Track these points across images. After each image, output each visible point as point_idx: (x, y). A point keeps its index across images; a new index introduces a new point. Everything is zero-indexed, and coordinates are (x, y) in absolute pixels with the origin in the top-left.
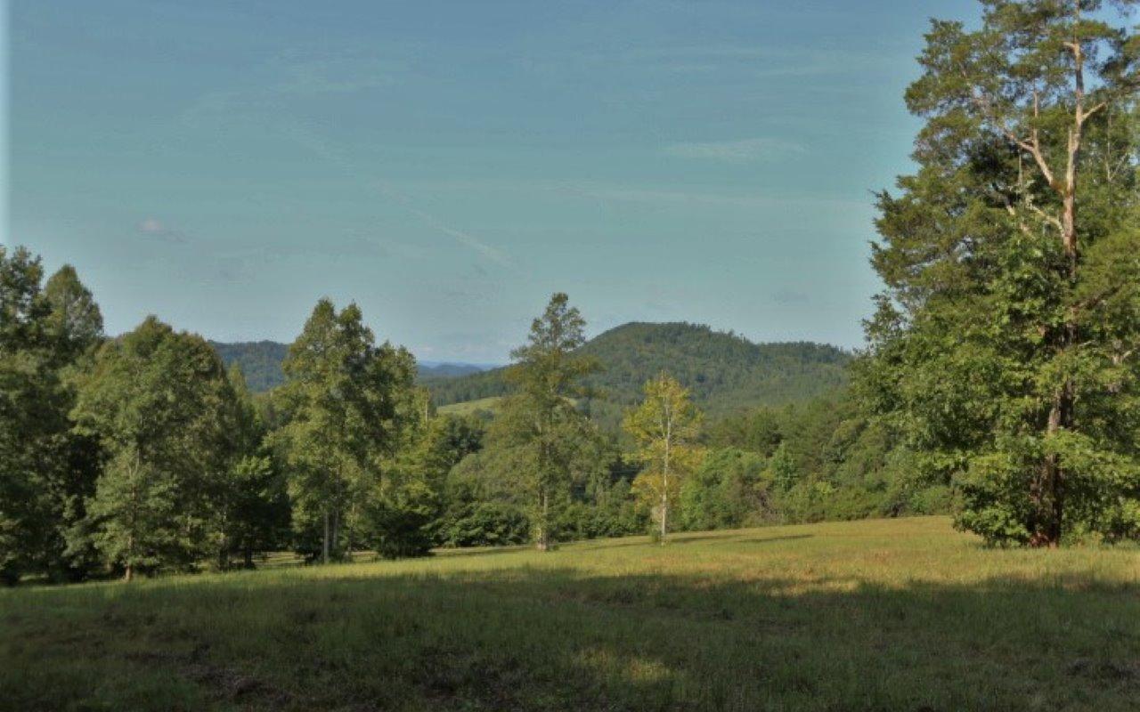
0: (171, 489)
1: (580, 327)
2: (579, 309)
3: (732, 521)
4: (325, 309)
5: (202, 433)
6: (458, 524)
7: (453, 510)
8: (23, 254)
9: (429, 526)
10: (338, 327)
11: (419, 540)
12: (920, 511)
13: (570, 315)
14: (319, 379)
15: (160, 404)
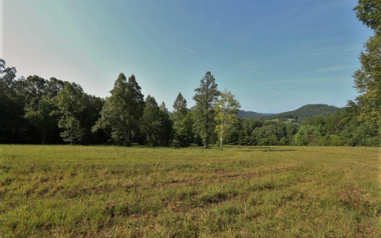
1: (214, 81)
3: (306, 144)
4: (122, 77)
12: (364, 145)
13: (211, 77)
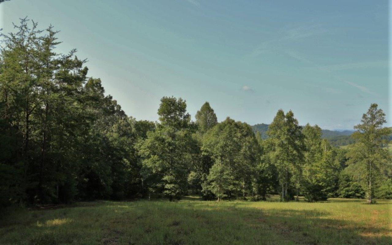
0: (230, 173)
1: (383, 116)
2: (382, 109)
4: (281, 113)
5: (244, 154)
6: (344, 189)
7: (342, 184)
8: (181, 100)
9: (324, 190)
10: (286, 119)
11: (321, 194)
13: (379, 112)
14: (279, 137)
15: (226, 145)
